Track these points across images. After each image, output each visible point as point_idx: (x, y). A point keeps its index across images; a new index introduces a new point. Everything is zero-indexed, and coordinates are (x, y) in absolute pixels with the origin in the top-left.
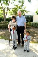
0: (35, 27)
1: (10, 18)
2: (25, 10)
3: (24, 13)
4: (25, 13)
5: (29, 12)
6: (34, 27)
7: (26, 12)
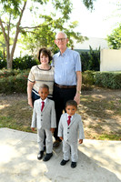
0: (108, 87)
1: (25, 57)
2: (73, 34)
3: (71, 42)
4: (75, 41)
5: (86, 38)
6: (103, 87)
7: (76, 38)
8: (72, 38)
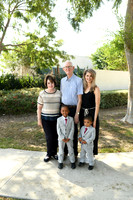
1: (8, 76)
3: (57, 61)
5: (73, 57)
7: (62, 57)
8: (57, 57)
